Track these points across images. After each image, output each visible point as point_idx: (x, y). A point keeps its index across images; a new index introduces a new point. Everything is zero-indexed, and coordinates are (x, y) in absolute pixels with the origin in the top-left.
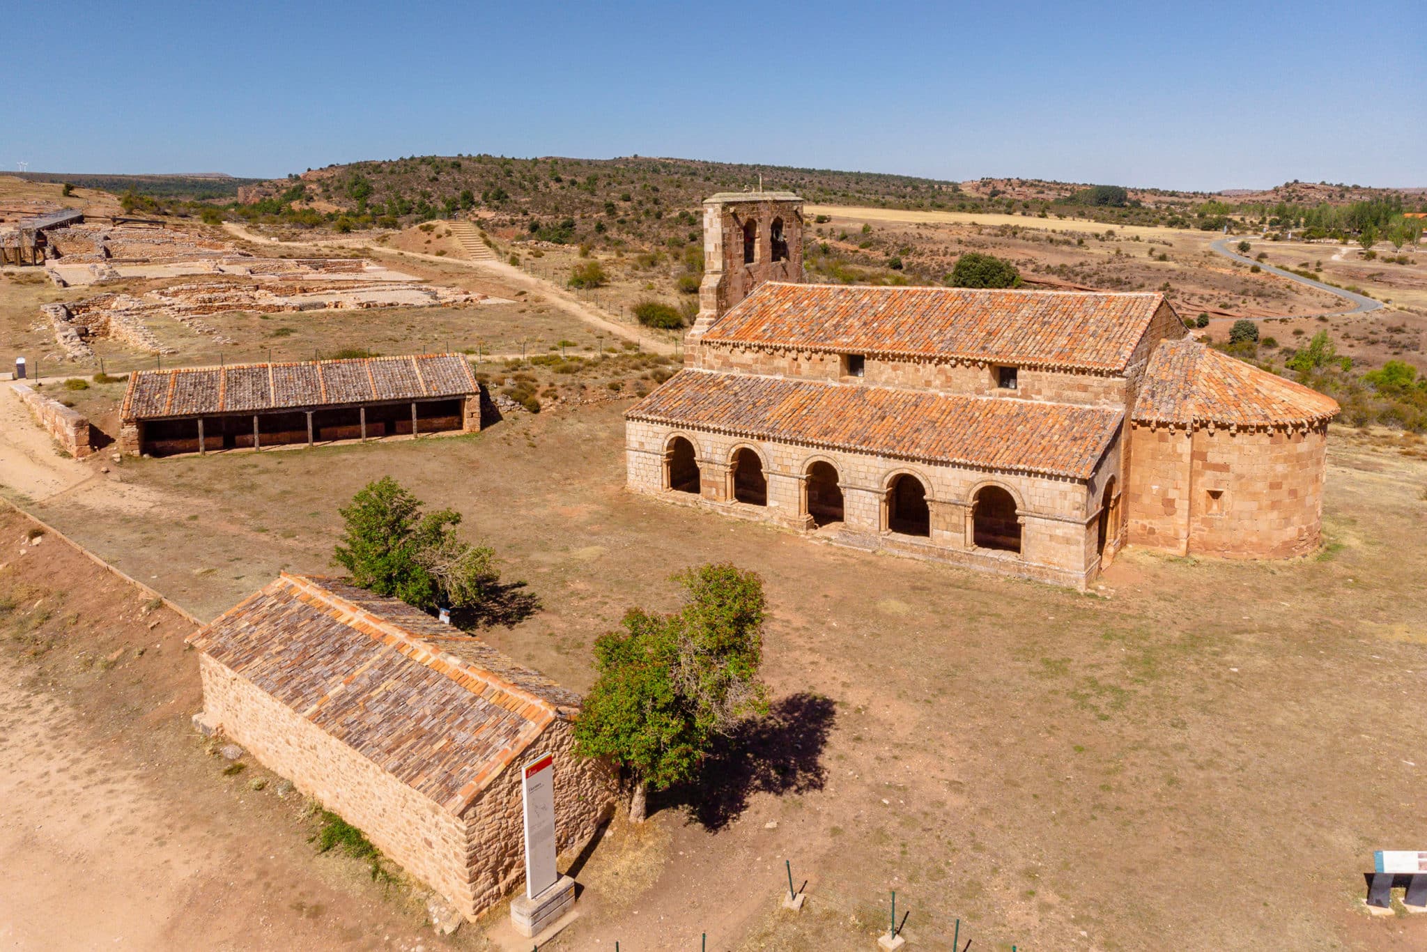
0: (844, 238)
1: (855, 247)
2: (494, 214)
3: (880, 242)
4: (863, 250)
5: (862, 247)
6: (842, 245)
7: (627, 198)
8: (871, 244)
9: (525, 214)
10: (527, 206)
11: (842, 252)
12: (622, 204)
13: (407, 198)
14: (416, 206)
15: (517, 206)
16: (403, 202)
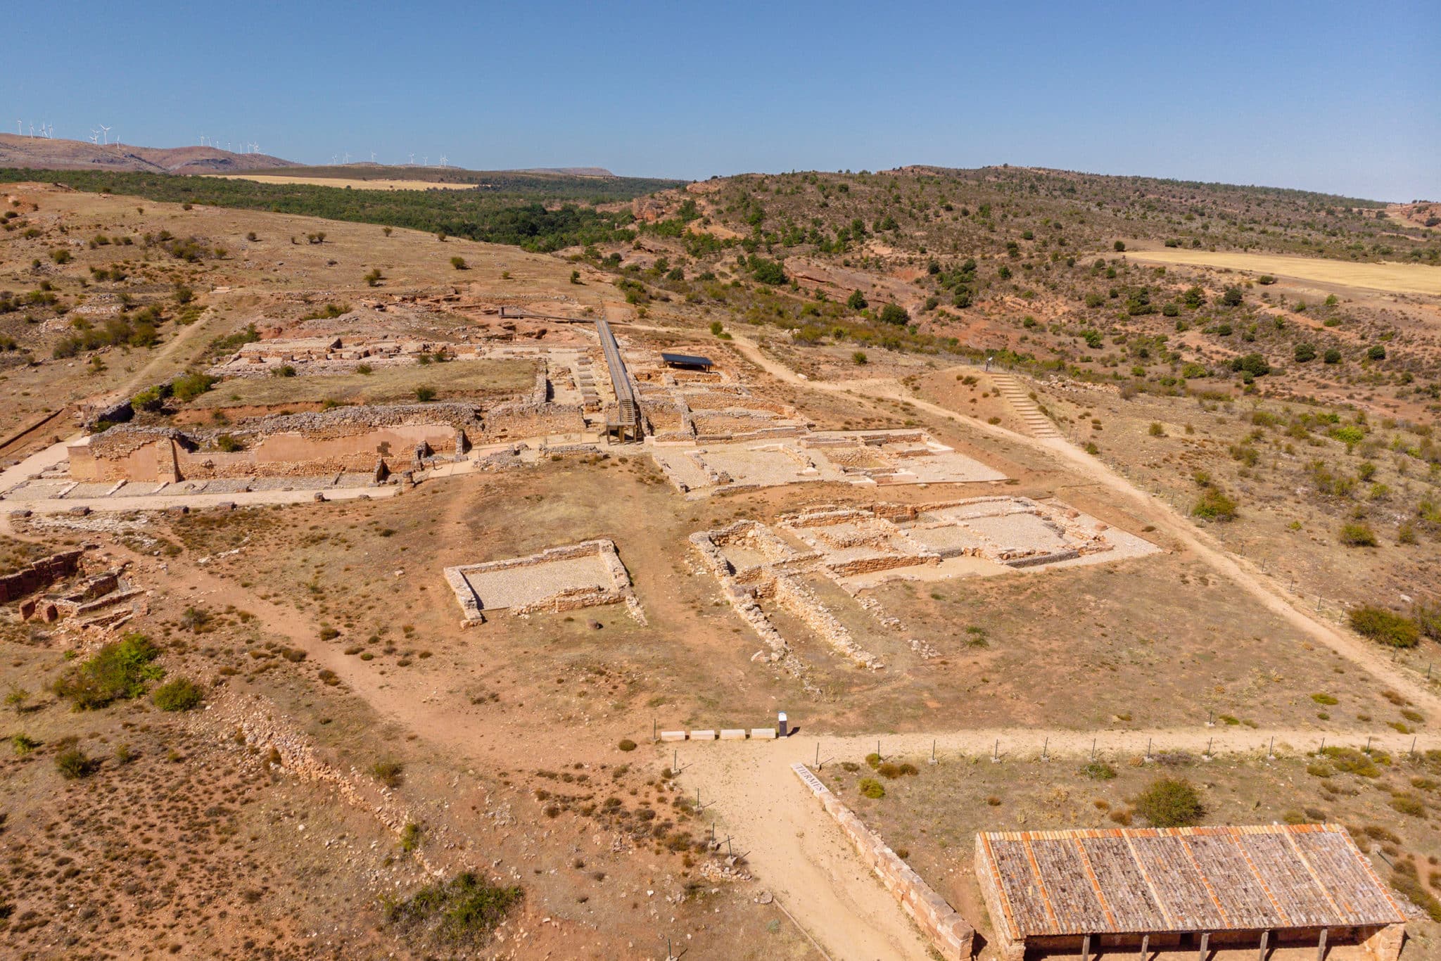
0: (1301, 309)
1: (1318, 324)
2: (890, 250)
3: (1351, 321)
4: (1330, 329)
5: (1328, 324)
6: (1299, 319)
7: (1029, 237)
8: (1339, 323)
9: (923, 252)
10: (924, 242)
11: (1302, 328)
12: (1023, 243)
13: (800, 226)
14: (807, 235)
15: (913, 242)
16: (796, 230)
